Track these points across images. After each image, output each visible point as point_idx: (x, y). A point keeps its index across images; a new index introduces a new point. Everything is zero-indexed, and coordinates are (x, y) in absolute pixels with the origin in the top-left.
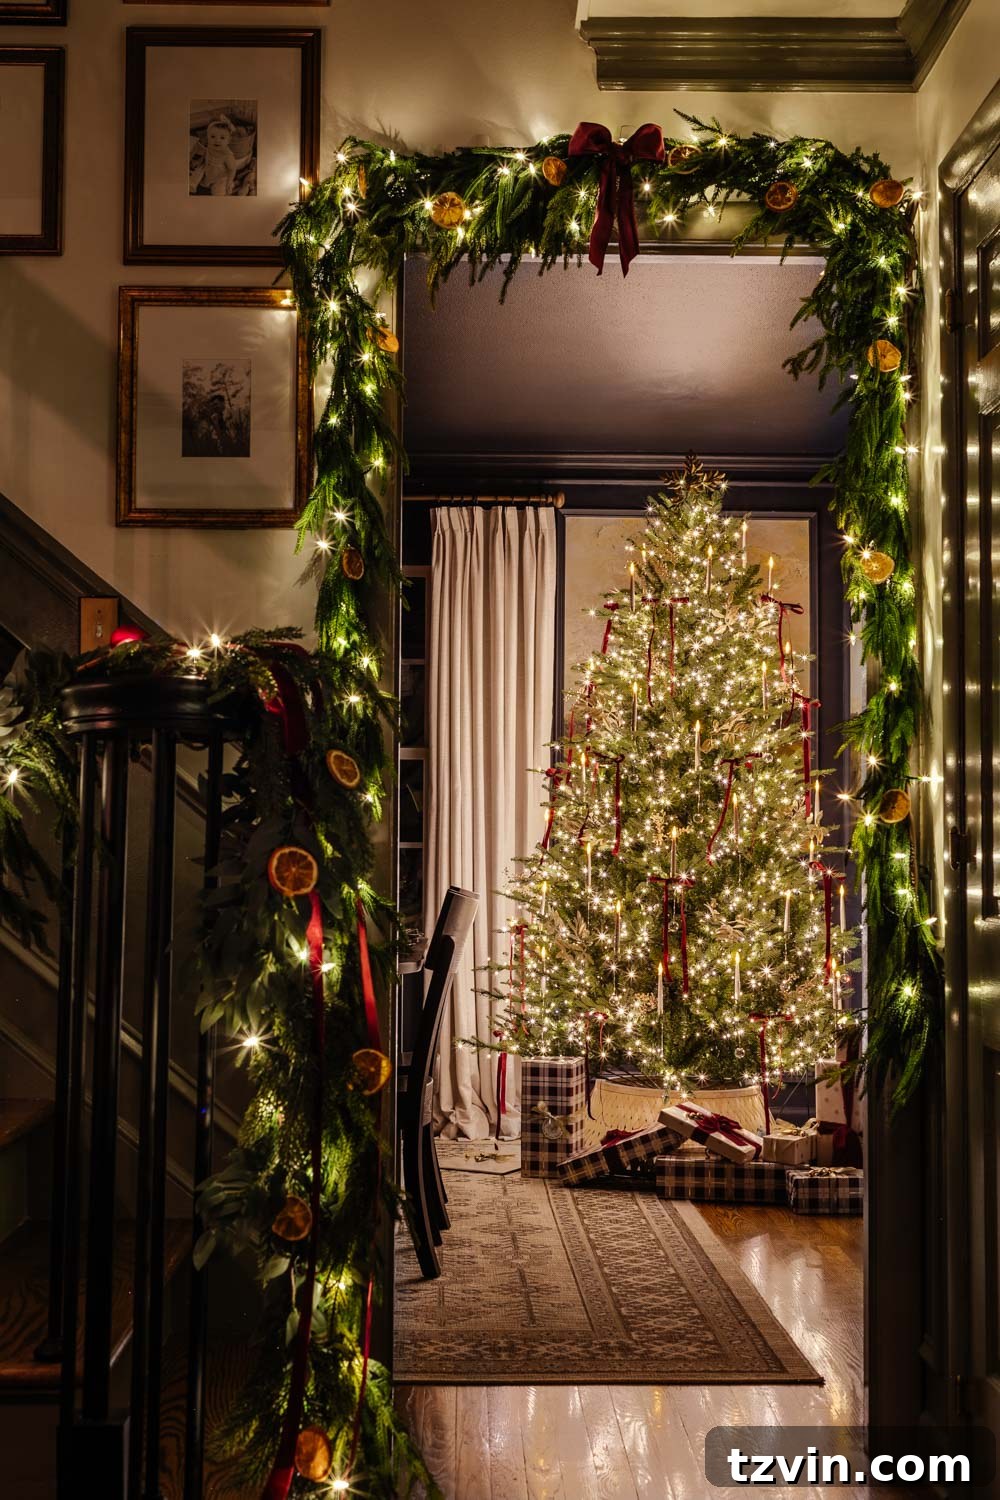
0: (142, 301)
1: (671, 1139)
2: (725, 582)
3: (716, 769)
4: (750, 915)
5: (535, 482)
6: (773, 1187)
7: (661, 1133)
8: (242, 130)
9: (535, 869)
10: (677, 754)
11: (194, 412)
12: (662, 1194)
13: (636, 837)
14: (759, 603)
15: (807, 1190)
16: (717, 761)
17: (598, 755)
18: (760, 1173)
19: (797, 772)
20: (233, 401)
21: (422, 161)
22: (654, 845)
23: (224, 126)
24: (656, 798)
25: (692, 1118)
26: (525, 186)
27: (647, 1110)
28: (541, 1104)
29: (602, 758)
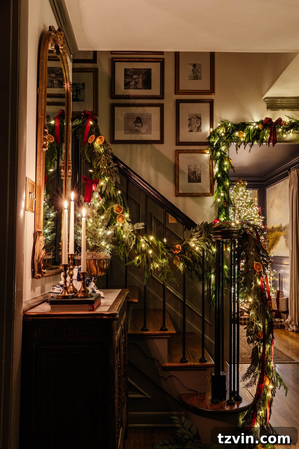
0: (180, 153)
1: (242, 313)
2: (247, 203)
8: (198, 119)
11: (190, 174)
12: (241, 324)
14: (254, 207)
20: (198, 172)
21: (235, 125)
23: (195, 118)
25: (246, 309)
26: (255, 130)
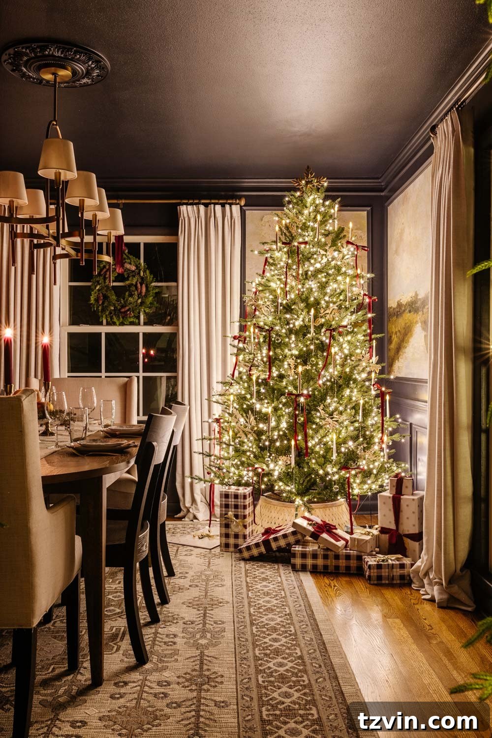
1: (299, 536)
2: (326, 235)
3: (322, 334)
4: (341, 413)
5: (231, 193)
6: (355, 565)
7: (294, 533)
9: (227, 388)
10: (301, 327)
12: (294, 568)
13: (279, 371)
14: (345, 246)
15: (375, 571)
16: (323, 330)
17: (259, 327)
18: (348, 557)
19: (364, 336)
22: (289, 375)
24: (290, 350)
25: (310, 525)
27: (287, 515)
28: (230, 513)
29: (261, 329)
